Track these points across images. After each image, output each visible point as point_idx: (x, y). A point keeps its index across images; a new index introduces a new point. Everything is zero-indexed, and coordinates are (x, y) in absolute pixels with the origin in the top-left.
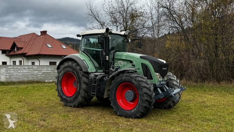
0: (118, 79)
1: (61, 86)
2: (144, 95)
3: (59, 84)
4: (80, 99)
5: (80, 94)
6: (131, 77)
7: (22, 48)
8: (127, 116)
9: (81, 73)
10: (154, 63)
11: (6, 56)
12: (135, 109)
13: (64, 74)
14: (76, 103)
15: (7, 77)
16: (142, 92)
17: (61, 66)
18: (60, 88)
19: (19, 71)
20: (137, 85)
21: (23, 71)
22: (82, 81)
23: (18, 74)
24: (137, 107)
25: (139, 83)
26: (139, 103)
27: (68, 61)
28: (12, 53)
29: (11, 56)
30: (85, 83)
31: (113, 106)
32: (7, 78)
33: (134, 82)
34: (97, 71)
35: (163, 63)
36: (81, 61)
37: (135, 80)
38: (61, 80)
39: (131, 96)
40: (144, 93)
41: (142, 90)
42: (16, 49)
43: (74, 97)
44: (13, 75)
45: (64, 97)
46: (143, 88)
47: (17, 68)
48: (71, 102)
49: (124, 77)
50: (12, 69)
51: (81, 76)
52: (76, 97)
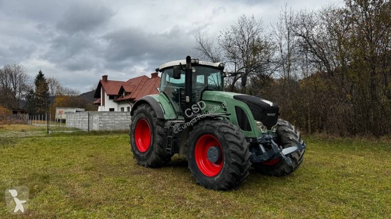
0: (197, 129)
1: (134, 137)
2: (231, 155)
3: (132, 135)
4: (153, 156)
5: (154, 149)
6: (214, 127)
7: (130, 93)
8: (208, 186)
9: (155, 120)
10: (253, 106)
11: (114, 101)
12: (218, 177)
13: (137, 122)
14: (149, 161)
15: (101, 125)
16: (227, 149)
17: (135, 111)
18: (133, 140)
19: (116, 119)
20: (221, 138)
21: (119, 118)
22: (156, 132)
23: (114, 122)
24: (221, 173)
25: (223, 136)
26: (224, 167)
27: (142, 105)
28: (119, 99)
29: (119, 102)
30: (159, 134)
31: (191, 170)
32: (100, 127)
33: (217, 134)
34: (177, 117)
35: (269, 105)
36: (155, 103)
37: (219, 132)
38: (135, 130)
39: (215, 156)
40: (230, 152)
41: (228, 147)
42: (124, 94)
43: (147, 153)
44: (108, 123)
45: (137, 153)
46: (229, 144)
47: (113, 115)
48: (144, 160)
49: (204, 127)
50: (107, 117)
51: (154, 124)
52: (149, 154)
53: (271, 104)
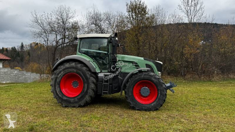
1: (60, 87)
3: (57, 86)
4: (87, 98)
5: (88, 94)
6: (151, 76)
9: (88, 73)
12: (155, 103)
13: (64, 75)
14: (82, 103)
16: (162, 87)
17: (59, 67)
18: (58, 90)
20: (156, 82)
22: (90, 81)
24: (157, 101)
25: (158, 81)
26: (159, 97)
27: (71, 62)
30: (93, 83)
31: (131, 102)
33: (154, 79)
34: (101, 71)
36: (87, 62)
37: (155, 78)
38: (60, 82)
39: (148, 92)
40: (164, 89)
41: (162, 86)
43: (80, 96)
45: (65, 98)
46: (163, 85)
48: (76, 102)
49: (143, 76)
51: (88, 76)
52: (83, 97)
53: (162, 63)
